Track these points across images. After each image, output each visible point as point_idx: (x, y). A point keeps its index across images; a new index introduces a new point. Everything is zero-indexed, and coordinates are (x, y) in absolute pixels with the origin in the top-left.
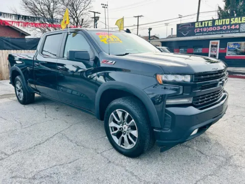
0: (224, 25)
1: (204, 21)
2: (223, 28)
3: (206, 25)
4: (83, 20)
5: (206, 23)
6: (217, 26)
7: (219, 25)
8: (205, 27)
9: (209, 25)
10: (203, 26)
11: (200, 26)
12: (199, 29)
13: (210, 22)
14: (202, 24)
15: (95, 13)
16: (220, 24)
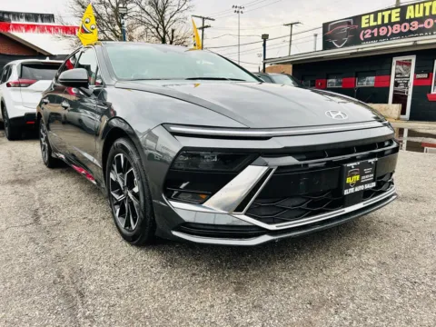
0: (428, 17)
1: (382, 11)
2: (426, 25)
3: (386, 21)
4: (173, 31)
5: (386, 14)
6: (410, 20)
7: (415, 19)
8: (383, 24)
9: (393, 20)
10: (379, 22)
11: (372, 24)
12: (370, 31)
13: (394, 11)
14: (376, 20)
15: (204, 18)
16: (417, 15)
